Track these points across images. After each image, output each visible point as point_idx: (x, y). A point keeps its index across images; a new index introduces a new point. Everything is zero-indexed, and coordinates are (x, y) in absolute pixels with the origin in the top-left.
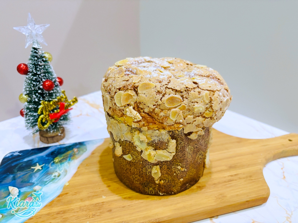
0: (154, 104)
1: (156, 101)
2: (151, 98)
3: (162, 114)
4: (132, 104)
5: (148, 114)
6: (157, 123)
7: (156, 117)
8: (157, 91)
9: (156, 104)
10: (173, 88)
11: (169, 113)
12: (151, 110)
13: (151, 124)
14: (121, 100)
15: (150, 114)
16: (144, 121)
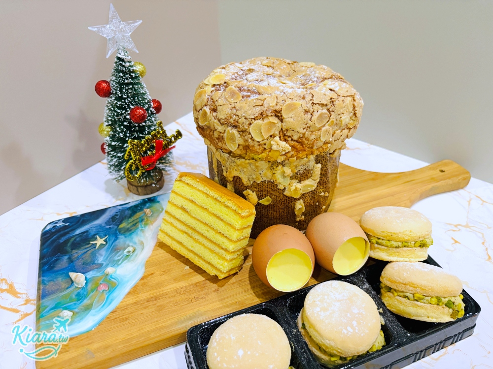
0: (304, 127)
1: (305, 123)
2: (299, 121)
3: (313, 137)
4: (276, 134)
5: (297, 141)
6: (307, 149)
7: (306, 142)
8: (304, 111)
9: (306, 126)
10: (320, 103)
11: (319, 133)
12: (301, 136)
13: (301, 152)
14: (262, 132)
15: (300, 140)
16: (293, 151)
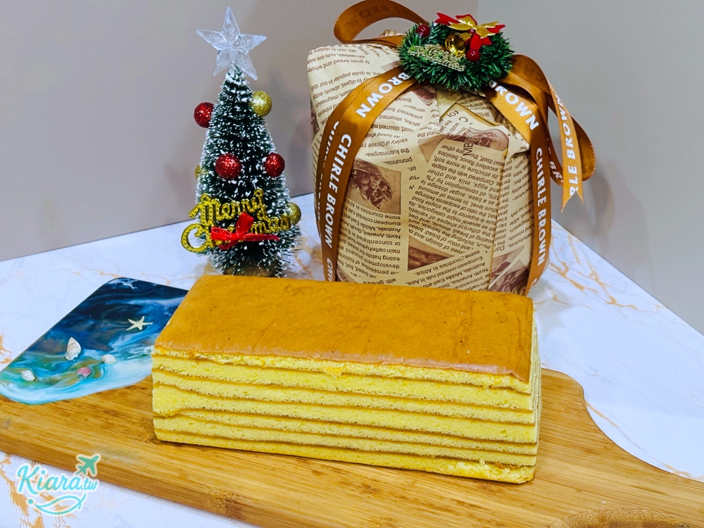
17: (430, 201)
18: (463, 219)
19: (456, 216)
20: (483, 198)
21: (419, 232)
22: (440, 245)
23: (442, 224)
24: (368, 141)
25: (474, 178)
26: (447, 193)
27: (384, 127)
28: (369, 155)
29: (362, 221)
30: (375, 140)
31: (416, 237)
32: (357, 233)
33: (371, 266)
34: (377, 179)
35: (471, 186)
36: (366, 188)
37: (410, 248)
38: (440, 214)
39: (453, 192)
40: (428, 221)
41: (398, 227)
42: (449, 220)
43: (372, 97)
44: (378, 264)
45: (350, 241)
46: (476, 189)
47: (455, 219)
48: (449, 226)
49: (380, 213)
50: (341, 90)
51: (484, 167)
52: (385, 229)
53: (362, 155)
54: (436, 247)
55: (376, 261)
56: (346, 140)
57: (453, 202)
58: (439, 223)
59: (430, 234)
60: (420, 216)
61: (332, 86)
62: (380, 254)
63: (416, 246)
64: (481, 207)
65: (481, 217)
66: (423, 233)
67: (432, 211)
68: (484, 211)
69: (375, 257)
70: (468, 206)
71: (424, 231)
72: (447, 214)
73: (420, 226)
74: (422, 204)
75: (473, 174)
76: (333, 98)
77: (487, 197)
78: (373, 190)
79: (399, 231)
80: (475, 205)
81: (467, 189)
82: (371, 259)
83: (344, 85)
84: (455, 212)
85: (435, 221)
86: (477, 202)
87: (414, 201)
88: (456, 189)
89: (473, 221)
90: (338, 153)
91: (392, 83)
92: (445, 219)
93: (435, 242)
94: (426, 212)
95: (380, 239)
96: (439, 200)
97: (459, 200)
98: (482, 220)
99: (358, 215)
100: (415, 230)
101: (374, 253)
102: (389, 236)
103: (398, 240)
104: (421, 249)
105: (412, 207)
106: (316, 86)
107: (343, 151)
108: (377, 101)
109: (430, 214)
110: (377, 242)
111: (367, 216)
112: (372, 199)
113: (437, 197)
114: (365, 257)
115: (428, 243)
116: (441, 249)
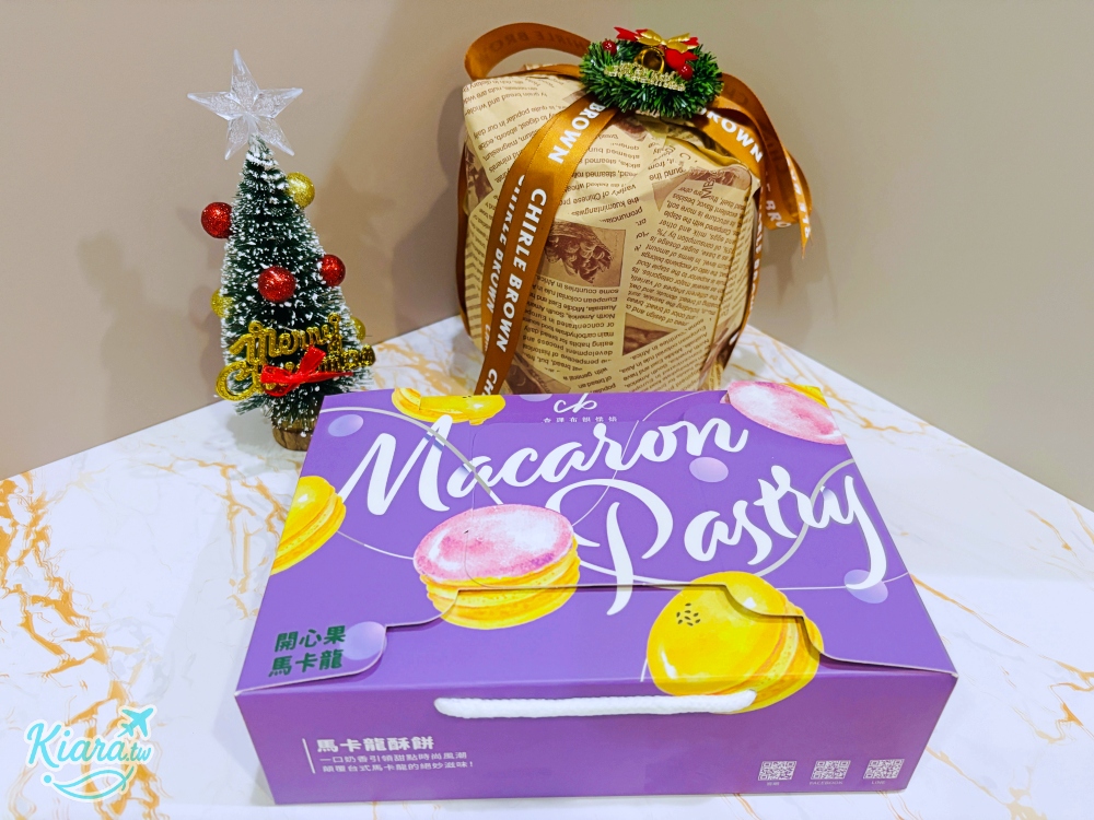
17: (658, 263)
18: (692, 282)
19: (687, 280)
20: (717, 252)
21: (638, 306)
22: (662, 318)
23: (669, 292)
24: (570, 195)
25: (711, 227)
26: (679, 251)
27: (593, 174)
28: (577, 213)
29: (568, 302)
30: (583, 193)
31: (635, 313)
32: (557, 318)
33: (576, 356)
34: (590, 244)
35: (707, 240)
36: (574, 259)
37: (627, 328)
38: (668, 279)
39: (685, 248)
40: (652, 291)
41: (613, 304)
42: (677, 286)
43: (565, 136)
44: (586, 353)
45: (544, 329)
46: (712, 242)
47: (683, 283)
48: (676, 294)
49: (593, 288)
50: (521, 133)
51: (723, 212)
52: (596, 308)
53: (565, 214)
54: (657, 321)
55: (584, 349)
56: (539, 197)
57: (684, 261)
58: (665, 291)
59: (652, 306)
60: (644, 285)
61: (504, 129)
62: (589, 340)
63: (635, 325)
64: (714, 264)
65: (712, 277)
66: (643, 308)
67: (659, 276)
68: (716, 269)
69: (583, 345)
70: (701, 265)
71: (645, 304)
72: (676, 278)
73: (641, 298)
74: (648, 270)
75: (711, 222)
76: (509, 145)
77: (721, 252)
78: (585, 259)
79: (613, 308)
80: (707, 263)
81: (702, 243)
82: (577, 349)
83: (523, 126)
84: (685, 275)
85: (661, 289)
86: (710, 259)
87: (638, 266)
88: (689, 244)
89: (704, 283)
90: (528, 215)
91: (586, 117)
92: (672, 284)
93: (657, 316)
94: (652, 279)
95: (589, 321)
96: (668, 261)
97: (691, 259)
98: (713, 281)
99: (560, 295)
100: (633, 304)
101: (581, 340)
102: (600, 317)
103: (611, 320)
104: (641, 327)
105: (635, 274)
106: (483, 132)
107: (534, 213)
108: (575, 140)
109: (655, 280)
110: (585, 326)
111: (574, 294)
112: (583, 272)
113: (666, 257)
114: (569, 346)
115: (649, 319)
116: (663, 324)
